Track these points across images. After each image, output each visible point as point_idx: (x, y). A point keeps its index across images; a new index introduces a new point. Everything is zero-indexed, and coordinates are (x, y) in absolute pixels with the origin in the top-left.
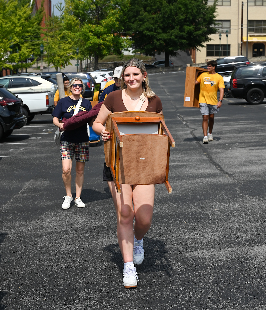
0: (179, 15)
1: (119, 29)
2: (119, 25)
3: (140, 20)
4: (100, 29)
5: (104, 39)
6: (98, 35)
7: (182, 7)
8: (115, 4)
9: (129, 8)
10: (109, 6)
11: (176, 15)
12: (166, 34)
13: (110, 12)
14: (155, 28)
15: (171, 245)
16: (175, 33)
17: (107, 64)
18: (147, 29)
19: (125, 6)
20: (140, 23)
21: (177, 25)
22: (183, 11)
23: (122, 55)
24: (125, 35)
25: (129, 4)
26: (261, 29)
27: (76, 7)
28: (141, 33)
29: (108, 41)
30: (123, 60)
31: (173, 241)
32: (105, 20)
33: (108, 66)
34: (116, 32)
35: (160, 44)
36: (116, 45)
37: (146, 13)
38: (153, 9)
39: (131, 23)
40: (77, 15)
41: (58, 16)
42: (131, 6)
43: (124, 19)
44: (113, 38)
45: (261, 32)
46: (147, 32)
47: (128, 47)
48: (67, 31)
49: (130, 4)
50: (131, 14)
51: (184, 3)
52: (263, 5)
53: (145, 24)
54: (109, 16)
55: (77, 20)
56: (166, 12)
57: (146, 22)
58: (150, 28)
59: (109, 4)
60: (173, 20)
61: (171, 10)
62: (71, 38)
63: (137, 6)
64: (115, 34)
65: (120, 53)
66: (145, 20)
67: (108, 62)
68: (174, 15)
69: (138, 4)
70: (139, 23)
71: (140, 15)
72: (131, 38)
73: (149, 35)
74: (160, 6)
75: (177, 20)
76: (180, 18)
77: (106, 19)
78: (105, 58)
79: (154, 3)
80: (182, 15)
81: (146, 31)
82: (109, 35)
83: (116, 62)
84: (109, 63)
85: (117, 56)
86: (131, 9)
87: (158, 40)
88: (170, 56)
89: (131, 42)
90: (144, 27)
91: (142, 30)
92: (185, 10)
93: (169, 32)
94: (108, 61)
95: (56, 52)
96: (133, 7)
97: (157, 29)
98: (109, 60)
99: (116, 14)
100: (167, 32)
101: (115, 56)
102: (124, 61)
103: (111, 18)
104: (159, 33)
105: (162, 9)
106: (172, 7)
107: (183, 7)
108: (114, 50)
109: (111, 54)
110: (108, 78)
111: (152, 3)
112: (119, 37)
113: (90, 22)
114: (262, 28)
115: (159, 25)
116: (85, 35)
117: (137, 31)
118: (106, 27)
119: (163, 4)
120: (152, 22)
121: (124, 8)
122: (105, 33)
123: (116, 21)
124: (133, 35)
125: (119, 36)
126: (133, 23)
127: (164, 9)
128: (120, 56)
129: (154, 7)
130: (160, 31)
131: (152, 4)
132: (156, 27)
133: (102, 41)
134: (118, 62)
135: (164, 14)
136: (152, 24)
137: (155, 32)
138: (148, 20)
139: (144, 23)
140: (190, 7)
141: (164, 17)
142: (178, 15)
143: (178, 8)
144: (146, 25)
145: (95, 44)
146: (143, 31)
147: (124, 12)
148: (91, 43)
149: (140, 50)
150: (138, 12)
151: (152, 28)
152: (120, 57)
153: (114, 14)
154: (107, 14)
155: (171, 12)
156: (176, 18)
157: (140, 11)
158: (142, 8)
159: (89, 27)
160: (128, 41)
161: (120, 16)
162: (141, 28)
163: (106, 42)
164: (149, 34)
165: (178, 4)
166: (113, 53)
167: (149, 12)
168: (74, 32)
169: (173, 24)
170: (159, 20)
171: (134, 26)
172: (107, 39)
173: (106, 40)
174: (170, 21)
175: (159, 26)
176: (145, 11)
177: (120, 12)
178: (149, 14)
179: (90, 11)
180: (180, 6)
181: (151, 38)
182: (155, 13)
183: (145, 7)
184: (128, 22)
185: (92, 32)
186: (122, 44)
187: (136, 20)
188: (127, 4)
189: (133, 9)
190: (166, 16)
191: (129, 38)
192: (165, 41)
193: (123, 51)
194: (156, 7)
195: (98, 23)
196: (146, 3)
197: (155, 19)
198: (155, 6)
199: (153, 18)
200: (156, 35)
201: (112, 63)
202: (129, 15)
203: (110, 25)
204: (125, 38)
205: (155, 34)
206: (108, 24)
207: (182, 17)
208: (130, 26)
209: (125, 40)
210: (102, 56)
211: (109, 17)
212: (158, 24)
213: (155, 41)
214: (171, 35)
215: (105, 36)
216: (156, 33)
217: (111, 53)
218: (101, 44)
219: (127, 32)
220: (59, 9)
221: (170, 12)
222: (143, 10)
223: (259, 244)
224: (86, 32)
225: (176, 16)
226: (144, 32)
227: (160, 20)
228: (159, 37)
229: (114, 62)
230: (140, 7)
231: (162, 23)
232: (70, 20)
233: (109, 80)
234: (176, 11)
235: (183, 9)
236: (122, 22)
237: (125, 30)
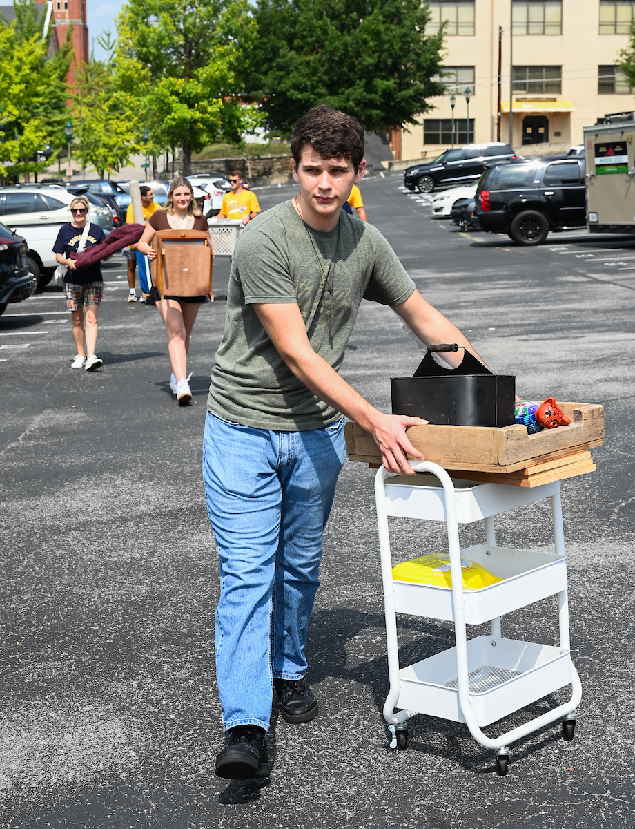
0: (364, 56)
1: (234, 89)
2: (236, 77)
3: (280, 68)
4: (195, 88)
5: (203, 111)
6: (190, 101)
7: (369, 38)
8: (226, 34)
9: (256, 42)
10: (212, 38)
11: (358, 55)
12: (336, 98)
13: (214, 51)
14: (312, 85)
15: (350, 545)
16: (355, 96)
17: (211, 162)
18: (296, 87)
19: (246, 37)
21: (360, 79)
22: (370, 48)
23: (241, 143)
24: (248, 100)
25: (256, 33)
26: (541, 85)
27: (143, 42)
28: (282, 94)
29: (211, 114)
30: (245, 154)
31: (354, 538)
32: (206, 68)
33: (212, 168)
34: (228, 95)
36: (230, 123)
37: (293, 53)
38: (308, 43)
39: (260, 73)
40: (144, 59)
41: (102, 61)
42: (260, 38)
43: (246, 66)
44: (223, 107)
45: (541, 92)
46: (296, 92)
47: (255, 127)
48: (123, 93)
49: (259, 32)
50: (261, 54)
51: (373, 30)
52: (544, 33)
53: (291, 76)
54: (214, 59)
55: (143, 68)
56: (336, 49)
57: (292, 71)
58: (300, 84)
59: (213, 34)
60: (352, 68)
61: (346, 45)
62: (132, 109)
63: (272, 37)
64: (228, 99)
65: (237, 139)
66: (291, 68)
67: (213, 160)
68: (352, 57)
69: (275, 33)
70: (277, 73)
71: (279, 56)
72: (261, 106)
73: (301, 100)
74: (324, 37)
75: (359, 67)
76: (366, 63)
77: (207, 65)
78: (206, 150)
79: (310, 30)
80: (370, 55)
81: (292, 91)
82: (214, 100)
83: (229, 158)
84: (214, 162)
85: (231, 146)
86: (260, 43)
89: (261, 116)
90: (289, 82)
91: (284, 90)
92: (375, 46)
93: (343, 93)
94: (212, 158)
95: (98, 138)
96: (264, 40)
97: (316, 87)
98: (214, 154)
99: (228, 54)
100: (338, 94)
101: (227, 145)
102: (246, 156)
103: (219, 63)
104: (321, 96)
105: (327, 43)
106: (348, 39)
107: (372, 39)
108: (224, 133)
109: (219, 142)
110: (211, 193)
111: (304, 30)
112: (235, 105)
113: (172, 72)
114: (542, 82)
115: (320, 77)
116: (163, 101)
117: (274, 91)
118: (206, 83)
119: (330, 32)
120: (305, 71)
121: (246, 42)
122: (203, 97)
123: (230, 69)
124: (265, 99)
125: (234, 103)
126: (265, 74)
127: (331, 44)
128: (237, 146)
129: (309, 40)
130: (323, 90)
131: (305, 33)
132: (315, 83)
133: (198, 115)
134: (233, 159)
135: (332, 53)
136: (304, 76)
137: (313, 93)
138: (297, 68)
139: (288, 74)
140: (386, 38)
141: (330, 60)
142: (361, 57)
143: (360, 41)
144: (295, 77)
145: (184, 120)
146: (288, 90)
147: (245, 50)
148: (174, 119)
149: (280, 132)
150: (275, 51)
151: (305, 84)
152: (239, 148)
153: (223, 55)
154: (209, 55)
155: (346, 49)
156: (357, 62)
157: (280, 48)
158: (284, 42)
159: (171, 83)
160: (254, 112)
161: (237, 59)
162: (283, 86)
163: (207, 116)
164: (300, 96)
165: (360, 31)
166: (223, 138)
167: (299, 50)
168: (138, 95)
169: (352, 75)
170: (320, 68)
171: (267, 80)
172: (209, 109)
173: (206, 112)
174: (345, 69)
175: (320, 80)
176: (291, 49)
177: (237, 50)
178: (300, 55)
179: (171, 50)
180: (365, 36)
181: (303, 106)
182: (311, 52)
183: (290, 39)
184: (255, 71)
185: (176, 93)
186: (242, 119)
187: (271, 68)
188: (252, 32)
189: (265, 43)
190: (336, 59)
191: (257, 107)
193: (243, 135)
194: (314, 39)
195: (188, 75)
196: (292, 30)
197: (311, 64)
198: (311, 36)
199: (308, 63)
200: (315, 99)
201: (221, 162)
202: (255, 56)
203: (216, 80)
204: (249, 107)
205: (313, 96)
206: (212, 78)
207: (370, 61)
208: (259, 80)
209: (249, 112)
210: (199, 146)
211: (214, 61)
212: (319, 75)
214: (348, 100)
215: (205, 103)
216: (315, 94)
217: (217, 139)
218: (196, 121)
219: (253, 93)
220: (106, 46)
221: (344, 49)
222: (286, 46)
223: (542, 542)
224: (162, 95)
225: (357, 59)
226: (289, 94)
227: (322, 66)
229: (224, 159)
230: (279, 39)
231: (326, 73)
232: (128, 69)
233: (213, 197)
234: (358, 48)
235: (371, 44)
236: (241, 73)
237: (247, 90)
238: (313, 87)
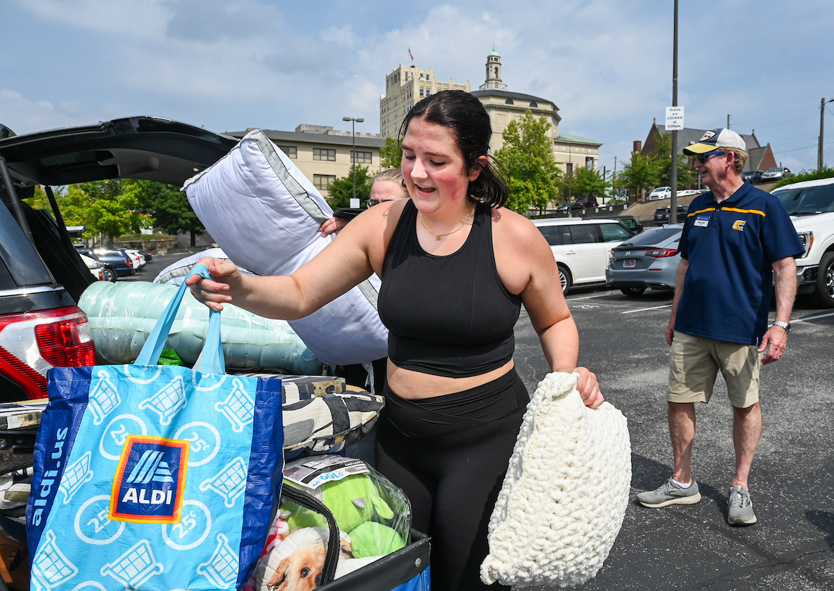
1: (138, 207)
2: (139, 201)
3: (162, 198)
4: (115, 205)
5: (121, 216)
6: (113, 212)
18: (171, 207)
20: (164, 200)
24: (144, 213)
28: (164, 210)
29: (125, 218)
30: (141, 239)
32: (122, 196)
33: (123, 245)
34: (135, 209)
35: (186, 223)
36: (135, 223)
37: (169, 190)
39: (151, 200)
43: (144, 196)
44: (131, 215)
47: (148, 226)
48: (73, 207)
50: (151, 190)
53: (169, 201)
55: (85, 194)
62: (79, 215)
64: (134, 211)
65: (139, 232)
66: (168, 198)
70: (160, 200)
72: (152, 215)
77: (122, 194)
78: (122, 236)
82: (127, 211)
83: (133, 241)
84: (124, 243)
85: (135, 235)
87: (183, 219)
88: (196, 235)
89: (152, 221)
90: (167, 205)
91: (165, 208)
94: (124, 240)
97: (182, 207)
104: (184, 212)
108: (132, 228)
109: (130, 233)
113: (102, 197)
116: (97, 211)
117: (159, 208)
118: (122, 203)
120: (176, 199)
122: (121, 210)
123: (135, 197)
124: (154, 212)
125: (138, 214)
126: (154, 200)
133: (118, 218)
134: (135, 241)
136: (176, 202)
138: (171, 198)
139: (166, 200)
144: (169, 202)
145: (110, 221)
146: (167, 208)
148: (104, 220)
149: (162, 229)
150: (159, 189)
152: (138, 236)
153: (132, 190)
157: (161, 188)
158: (163, 185)
159: (102, 202)
160: (148, 218)
161: (139, 192)
162: (164, 206)
163: (122, 219)
164: (173, 211)
168: (82, 207)
171: (155, 203)
172: (124, 216)
173: (122, 217)
177: (139, 187)
178: (172, 191)
179: (101, 186)
181: (175, 216)
184: (148, 198)
185: (105, 208)
186: (141, 222)
187: (157, 197)
191: (150, 216)
192: (191, 219)
193: (142, 229)
195: (111, 199)
199: (177, 196)
202: (148, 191)
203: (128, 202)
204: (145, 216)
206: (125, 201)
208: (150, 203)
209: (145, 218)
210: (118, 234)
211: (126, 193)
213: (180, 220)
215: (122, 213)
217: (128, 231)
218: (117, 221)
219: (147, 210)
224: (97, 207)
228: (184, 215)
232: (76, 194)
236: (141, 199)
237: (144, 208)
238: (180, 208)
